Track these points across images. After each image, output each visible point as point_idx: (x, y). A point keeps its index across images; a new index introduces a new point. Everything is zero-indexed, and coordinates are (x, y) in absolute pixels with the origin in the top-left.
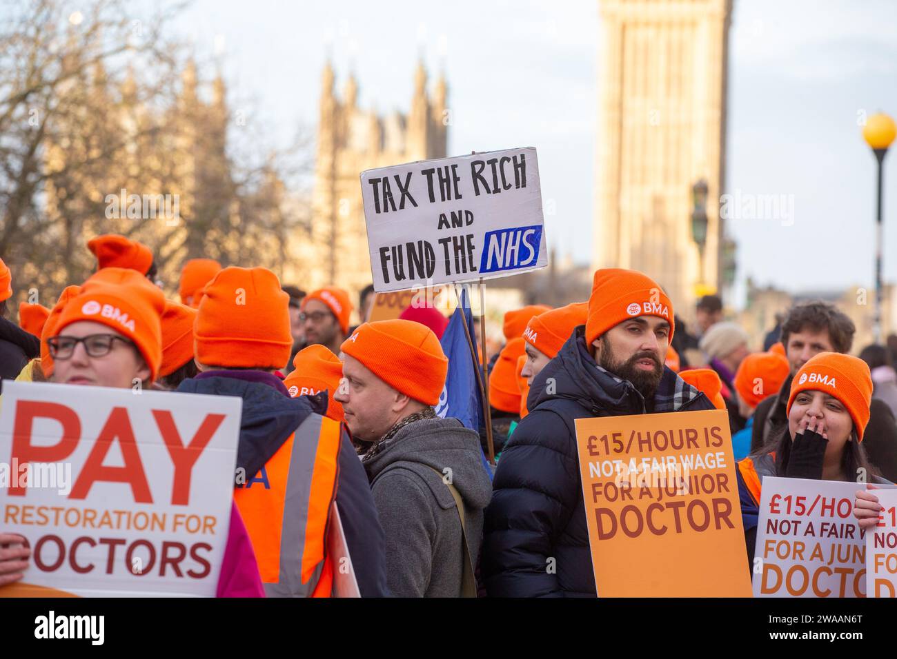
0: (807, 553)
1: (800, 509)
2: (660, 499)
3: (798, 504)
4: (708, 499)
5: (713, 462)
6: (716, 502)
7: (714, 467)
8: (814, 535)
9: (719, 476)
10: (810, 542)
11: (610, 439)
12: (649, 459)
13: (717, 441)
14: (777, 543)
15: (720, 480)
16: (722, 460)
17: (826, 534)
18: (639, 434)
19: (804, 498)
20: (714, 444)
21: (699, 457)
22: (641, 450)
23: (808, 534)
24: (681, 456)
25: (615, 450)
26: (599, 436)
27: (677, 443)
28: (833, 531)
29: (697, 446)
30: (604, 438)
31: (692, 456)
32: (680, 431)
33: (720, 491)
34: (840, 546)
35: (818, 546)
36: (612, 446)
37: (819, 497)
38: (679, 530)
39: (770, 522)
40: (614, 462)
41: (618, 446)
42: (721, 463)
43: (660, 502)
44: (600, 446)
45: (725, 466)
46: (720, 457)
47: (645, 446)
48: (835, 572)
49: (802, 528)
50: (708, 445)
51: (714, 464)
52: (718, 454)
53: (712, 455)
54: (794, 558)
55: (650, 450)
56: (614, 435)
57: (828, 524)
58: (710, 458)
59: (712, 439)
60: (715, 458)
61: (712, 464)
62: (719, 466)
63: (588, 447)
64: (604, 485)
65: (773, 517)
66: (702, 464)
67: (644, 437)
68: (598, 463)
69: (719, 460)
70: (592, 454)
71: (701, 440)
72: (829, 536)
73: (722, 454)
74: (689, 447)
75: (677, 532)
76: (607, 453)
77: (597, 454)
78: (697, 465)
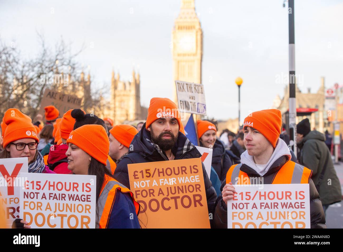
0: (44, 207)
1: (38, 187)
2: (168, 195)
3: (37, 185)
4: (191, 195)
5: (194, 179)
6: (194, 196)
7: (194, 181)
8: (46, 199)
9: (196, 185)
10: (45, 202)
11: (144, 172)
12: (163, 179)
13: (196, 171)
14: (29, 202)
15: (197, 187)
16: (198, 178)
17: (52, 198)
18: (158, 170)
19: (40, 182)
20: (194, 172)
21: (187, 178)
22: (159, 176)
23: (43, 198)
24: (179, 178)
25: (147, 176)
26: (139, 171)
27: (177, 172)
28: (55, 197)
29: (186, 173)
30: (142, 172)
31: (184, 177)
32: (178, 168)
33: (197, 191)
34: (59, 204)
35: (48, 204)
36: (145, 174)
37: (47, 181)
38: (177, 208)
39: (25, 193)
40: (146, 181)
41: (148, 175)
42: (197, 180)
43: (168, 197)
44: (139, 175)
45: (199, 181)
46: (197, 177)
47: (161, 174)
48: (58, 216)
49: (40, 196)
50: (191, 173)
51: (194, 180)
52: (196, 176)
53: (193, 177)
54: (37, 209)
55: (164, 175)
56: (146, 170)
57: (52, 194)
58: (192, 178)
59: (193, 170)
60: (194, 178)
61: (193, 181)
62: (197, 181)
63: (134, 176)
64: (141, 191)
65: (26, 191)
66: (188, 181)
67: (161, 170)
68: (138, 182)
69: (196, 179)
70: (135, 178)
71: (188, 170)
72: (53, 199)
73: (198, 176)
74: (182, 174)
75: (176, 209)
76: (143, 177)
77: (138, 178)
78: (186, 181)
